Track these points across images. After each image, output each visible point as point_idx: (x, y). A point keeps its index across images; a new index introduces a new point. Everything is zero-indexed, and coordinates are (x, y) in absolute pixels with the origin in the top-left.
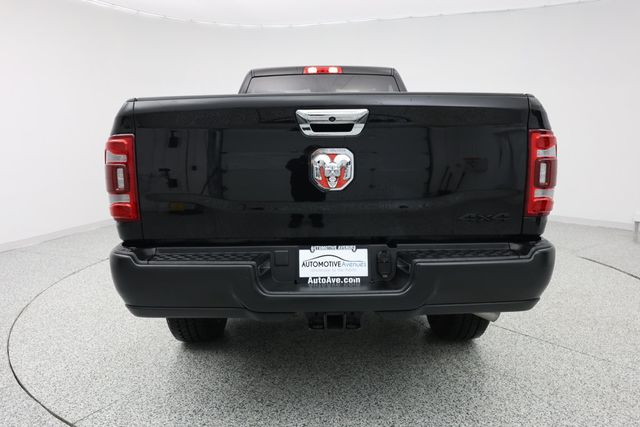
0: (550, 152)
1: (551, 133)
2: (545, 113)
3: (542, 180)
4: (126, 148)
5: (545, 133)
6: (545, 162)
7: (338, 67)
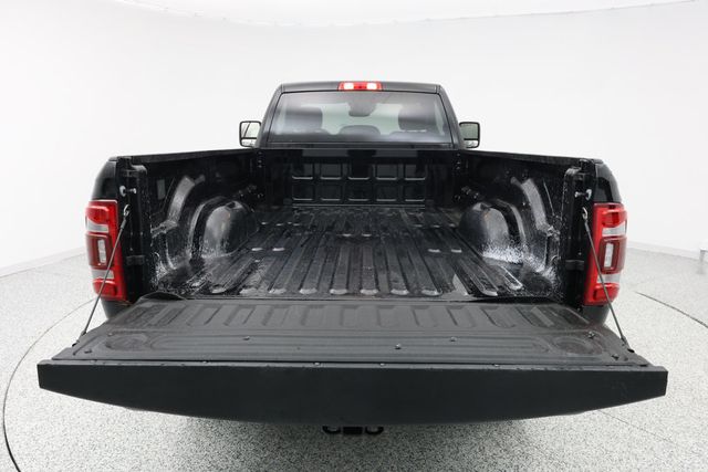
0: (619, 230)
1: (621, 206)
2: (614, 183)
3: (608, 263)
4: (107, 217)
5: (613, 207)
6: (612, 242)
7: (377, 82)
